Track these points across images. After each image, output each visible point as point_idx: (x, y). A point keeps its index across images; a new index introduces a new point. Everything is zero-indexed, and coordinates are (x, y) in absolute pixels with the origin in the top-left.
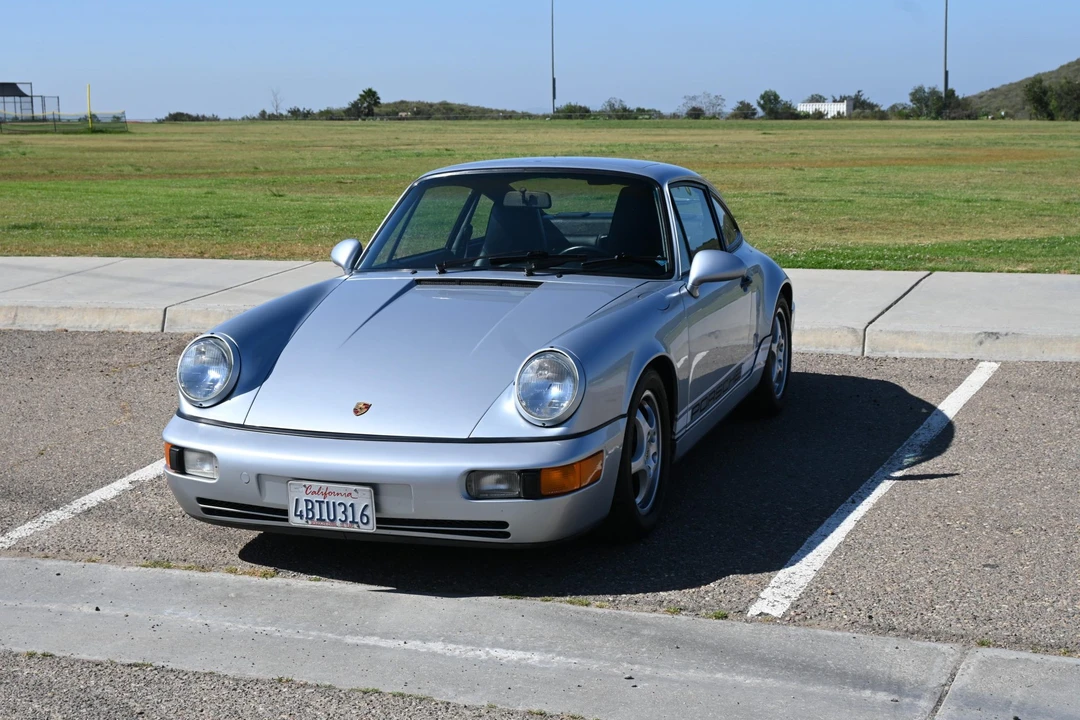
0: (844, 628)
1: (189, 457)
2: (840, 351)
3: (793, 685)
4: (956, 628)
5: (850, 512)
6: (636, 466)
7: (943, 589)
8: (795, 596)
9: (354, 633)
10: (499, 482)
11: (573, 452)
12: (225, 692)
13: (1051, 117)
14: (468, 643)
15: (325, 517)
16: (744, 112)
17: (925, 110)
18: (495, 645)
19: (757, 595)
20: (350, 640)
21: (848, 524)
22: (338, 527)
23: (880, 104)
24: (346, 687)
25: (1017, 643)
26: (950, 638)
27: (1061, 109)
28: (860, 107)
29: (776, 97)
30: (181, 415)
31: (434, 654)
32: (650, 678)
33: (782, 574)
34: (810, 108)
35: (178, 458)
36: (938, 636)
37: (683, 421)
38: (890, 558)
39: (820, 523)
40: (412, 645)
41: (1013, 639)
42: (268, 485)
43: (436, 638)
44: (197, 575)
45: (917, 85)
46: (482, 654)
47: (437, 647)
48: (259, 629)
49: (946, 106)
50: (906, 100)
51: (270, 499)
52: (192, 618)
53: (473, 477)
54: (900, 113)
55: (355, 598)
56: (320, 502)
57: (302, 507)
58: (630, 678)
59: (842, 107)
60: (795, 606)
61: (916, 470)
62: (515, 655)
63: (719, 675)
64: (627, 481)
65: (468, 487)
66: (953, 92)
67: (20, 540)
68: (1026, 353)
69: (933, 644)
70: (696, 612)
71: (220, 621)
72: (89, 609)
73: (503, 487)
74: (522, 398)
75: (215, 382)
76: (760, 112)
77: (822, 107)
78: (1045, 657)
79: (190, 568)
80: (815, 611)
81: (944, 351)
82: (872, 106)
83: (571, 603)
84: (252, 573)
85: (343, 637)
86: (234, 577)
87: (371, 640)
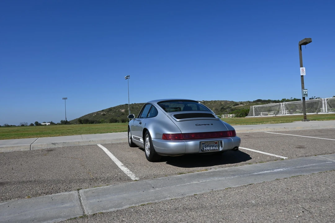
16: (32, 125)
17: (63, 124)
28: (52, 123)
29: (38, 122)
34: (44, 124)
45: (61, 120)
49: (66, 123)
54: (59, 124)
66: (67, 121)
76: (35, 125)
77: (46, 124)
82: (54, 123)
84: (203, 171)
85: (251, 174)
86: (202, 172)
87: (256, 173)
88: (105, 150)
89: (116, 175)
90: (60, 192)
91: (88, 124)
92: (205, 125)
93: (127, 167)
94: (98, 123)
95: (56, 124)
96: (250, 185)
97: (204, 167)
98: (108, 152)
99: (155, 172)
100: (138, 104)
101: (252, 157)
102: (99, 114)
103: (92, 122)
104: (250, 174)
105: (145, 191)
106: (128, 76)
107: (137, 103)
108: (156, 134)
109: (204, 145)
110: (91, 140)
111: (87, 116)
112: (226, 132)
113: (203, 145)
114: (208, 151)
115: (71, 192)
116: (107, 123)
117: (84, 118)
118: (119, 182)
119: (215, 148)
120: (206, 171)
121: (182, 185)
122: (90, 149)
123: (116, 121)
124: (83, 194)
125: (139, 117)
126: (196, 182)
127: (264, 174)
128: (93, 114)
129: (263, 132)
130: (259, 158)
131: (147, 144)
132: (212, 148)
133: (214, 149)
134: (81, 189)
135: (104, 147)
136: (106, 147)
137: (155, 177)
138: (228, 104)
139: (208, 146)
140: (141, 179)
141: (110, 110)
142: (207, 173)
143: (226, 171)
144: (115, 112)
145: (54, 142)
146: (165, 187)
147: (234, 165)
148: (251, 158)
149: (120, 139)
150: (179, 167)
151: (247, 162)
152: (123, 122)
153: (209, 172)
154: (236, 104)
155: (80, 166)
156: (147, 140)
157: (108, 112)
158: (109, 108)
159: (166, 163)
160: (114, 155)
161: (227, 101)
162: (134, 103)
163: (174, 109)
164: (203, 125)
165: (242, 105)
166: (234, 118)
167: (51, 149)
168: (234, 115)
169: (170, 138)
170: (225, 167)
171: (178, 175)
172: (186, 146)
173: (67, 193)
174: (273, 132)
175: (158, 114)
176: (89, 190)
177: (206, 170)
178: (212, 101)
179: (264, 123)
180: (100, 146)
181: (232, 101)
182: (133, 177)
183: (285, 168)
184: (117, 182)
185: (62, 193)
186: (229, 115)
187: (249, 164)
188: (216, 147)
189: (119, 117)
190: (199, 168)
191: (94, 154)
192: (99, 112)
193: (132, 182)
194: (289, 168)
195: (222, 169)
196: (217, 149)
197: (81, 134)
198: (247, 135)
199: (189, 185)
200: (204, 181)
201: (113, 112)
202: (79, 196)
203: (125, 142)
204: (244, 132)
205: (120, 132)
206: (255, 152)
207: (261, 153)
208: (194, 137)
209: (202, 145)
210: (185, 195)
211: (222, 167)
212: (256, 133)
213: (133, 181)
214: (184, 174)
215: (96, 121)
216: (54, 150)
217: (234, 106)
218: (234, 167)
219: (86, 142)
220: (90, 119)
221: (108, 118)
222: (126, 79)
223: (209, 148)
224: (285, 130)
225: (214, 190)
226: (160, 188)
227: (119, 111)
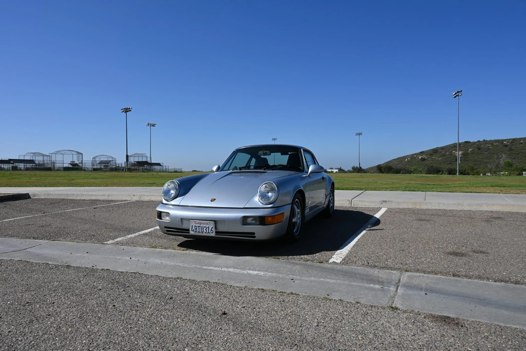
0: (360, 266)
1: (162, 214)
2: (345, 206)
3: (346, 282)
4: (397, 266)
5: (356, 237)
6: (294, 220)
7: (389, 256)
8: (343, 257)
9: (206, 266)
10: (252, 220)
11: (275, 212)
12: (159, 281)
13: (383, 173)
14: (241, 269)
15: (200, 231)
17: (355, 171)
18: (250, 269)
19: (332, 257)
20: (204, 267)
21: (356, 240)
22: (204, 234)
24: (198, 280)
25: (418, 271)
26: (395, 269)
27: (385, 171)
28: (341, 170)
30: (162, 203)
31: (230, 272)
32: (299, 280)
33: (338, 252)
34: (330, 170)
35: (160, 215)
36: (391, 269)
37: (307, 211)
38: (370, 248)
39: (348, 240)
40: (223, 269)
41: (416, 270)
42: (184, 222)
43: (231, 267)
44: (164, 250)
45: (353, 166)
46: (245, 272)
47: (231, 270)
48: (177, 264)
49: (360, 170)
50: (351, 169)
51: (185, 226)
52: (158, 261)
53: (245, 218)
54: (349, 172)
55: (209, 256)
56: (199, 227)
57: (194, 228)
58: (292, 279)
59: (337, 170)
60: (344, 260)
61: (372, 228)
62: (255, 273)
63: (322, 279)
64: (291, 225)
65: (243, 221)
66: (361, 168)
67: (117, 241)
68: (394, 206)
69: (390, 271)
70: (313, 261)
71: (165, 262)
72: (129, 258)
73: (254, 222)
74: (260, 196)
75: (172, 194)
77: (333, 170)
78: (429, 275)
79: (162, 248)
80: (350, 261)
81: (373, 205)
82: (343, 170)
83: (274, 258)
94: (408, 173)
95: (346, 172)
100: (491, 140)
102: (415, 158)
103: (398, 172)
106: (459, 92)
107: (488, 139)
116: (422, 173)
117: (391, 164)
123: (438, 171)
128: (404, 157)
141: (435, 151)
144: (444, 156)
152: (450, 174)
157: (432, 155)
158: (433, 149)
162: (481, 140)
189: (449, 165)
192: (415, 154)
201: (440, 156)
215: (405, 169)
222: (455, 97)
227: (451, 154)
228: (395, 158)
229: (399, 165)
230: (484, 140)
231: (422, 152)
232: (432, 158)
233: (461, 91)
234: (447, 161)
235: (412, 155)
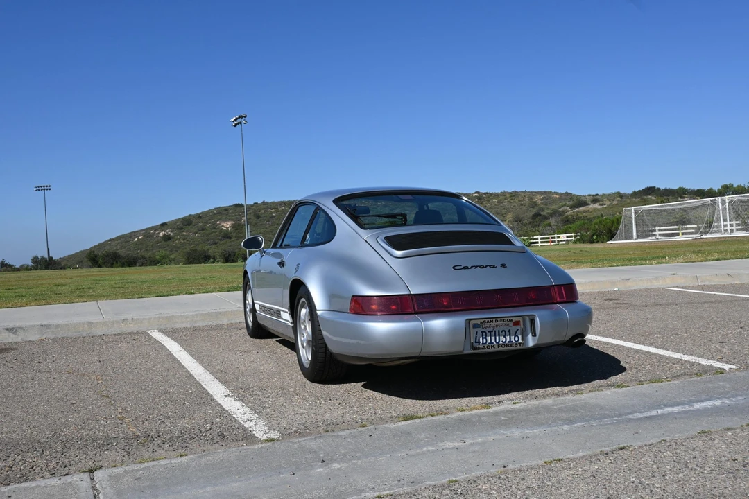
17: (39, 267)
23: (14, 265)
28: (5, 267)
45: (35, 255)
49: (48, 264)
54: (24, 268)
66: (52, 258)
84: (477, 408)
85: (624, 417)
86: (472, 412)
87: (639, 415)
88: (173, 347)
89: (208, 426)
90: (34, 479)
91: (118, 269)
92: (482, 267)
93: (242, 399)
94: (150, 265)
96: (621, 449)
97: (480, 398)
98: (181, 353)
99: (328, 415)
100: (273, 203)
101: (627, 366)
102: (152, 236)
103: (131, 262)
104: (619, 416)
105: (297, 474)
106: (241, 117)
107: (269, 201)
108: (331, 296)
109: (479, 330)
110: (129, 317)
111: (114, 244)
112: (548, 289)
113: (476, 329)
114: (493, 349)
115: (69, 479)
116: (178, 262)
117: (107, 248)
118: (217, 445)
119: (513, 340)
120: (486, 410)
121: (413, 452)
122: (125, 345)
123: (206, 258)
124: (105, 484)
125: (278, 246)
126: (456, 444)
127: (663, 416)
128: (132, 235)
129: (663, 288)
130: (647, 367)
131: (303, 327)
132: (503, 339)
133: (510, 341)
134: (101, 467)
135: (168, 339)
136: (175, 340)
137: (329, 429)
138: (555, 201)
139: (493, 333)
140: (285, 435)
141: (187, 222)
142: (488, 415)
143: (547, 409)
144: (203, 229)
145: (11, 325)
146: (359, 458)
147: (570, 391)
148: (623, 369)
149: (220, 313)
150: (402, 399)
151: (612, 379)
152: (226, 261)
153: (496, 414)
154: (580, 202)
155: (96, 399)
156: (302, 317)
157: (182, 229)
158: (184, 219)
159: (363, 386)
160: (201, 363)
161: (551, 192)
162: (260, 202)
163: (386, 220)
164: (476, 267)
165: (596, 205)
166: (571, 246)
167: (4, 347)
168: (571, 237)
169: (373, 310)
170: (545, 398)
171: (400, 424)
172: (425, 334)
173: (55, 481)
174: (693, 288)
175: (337, 234)
176: (125, 471)
177: (486, 406)
178: (504, 193)
179: (664, 260)
180: (156, 335)
181: (567, 194)
182: (260, 430)
183: (728, 398)
184: (211, 447)
185: (42, 482)
186: (558, 237)
187: (619, 386)
188: (515, 336)
189: (214, 246)
190: (466, 400)
191: (137, 361)
192: (151, 228)
193: (256, 447)
194: (740, 398)
195: (534, 402)
196: (520, 341)
197: (95, 298)
198: (613, 297)
199: (433, 452)
200: (480, 440)
201: (196, 230)
202: (94, 488)
203: (233, 322)
204: (603, 290)
205: (219, 291)
206: (637, 351)
207: (653, 354)
208: (446, 307)
209: (473, 331)
210: (422, 482)
211: (534, 397)
212: (640, 290)
213: (261, 442)
214: (417, 421)
215: (144, 257)
216: (13, 349)
217: (573, 207)
218: (570, 397)
219: (113, 322)
220: (123, 252)
221: (179, 248)
222: (235, 125)
223: (493, 338)
224: (728, 281)
225: (511, 467)
226: (345, 464)
227: (214, 226)
228: (111, 238)
229: (124, 250)
230: (264, 202)
231: (163, 225)
232: (184, 235)
233: (245, 117)
234: (208, 240)
235: (147, 229)
